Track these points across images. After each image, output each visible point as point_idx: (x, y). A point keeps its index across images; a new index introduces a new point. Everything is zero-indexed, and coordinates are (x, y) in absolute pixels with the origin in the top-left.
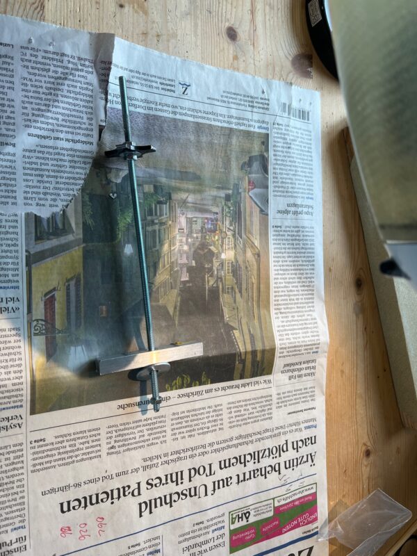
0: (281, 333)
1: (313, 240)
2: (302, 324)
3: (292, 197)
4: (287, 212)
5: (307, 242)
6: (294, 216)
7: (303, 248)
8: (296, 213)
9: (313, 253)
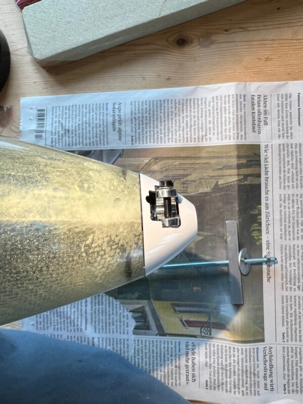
0: (224, 137)
1: (142, 102)
2: (217, 113)
3: (107, 126)
4: (120, 131)
5: (144, 109)
6: (123, 124)
7: (150, 114)
8: (120, 122)
9: (153, 101)
